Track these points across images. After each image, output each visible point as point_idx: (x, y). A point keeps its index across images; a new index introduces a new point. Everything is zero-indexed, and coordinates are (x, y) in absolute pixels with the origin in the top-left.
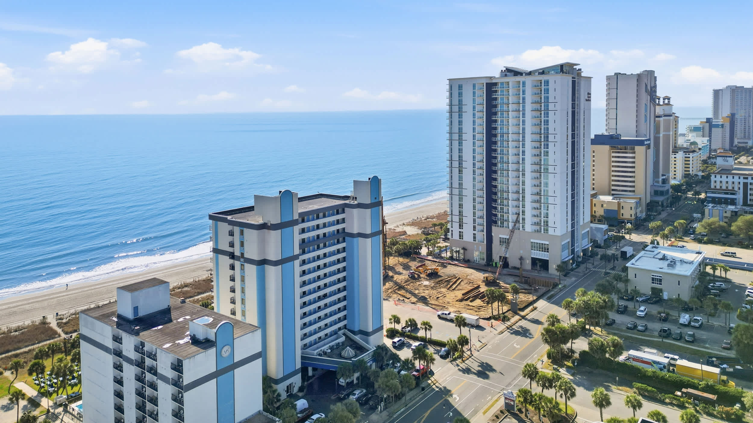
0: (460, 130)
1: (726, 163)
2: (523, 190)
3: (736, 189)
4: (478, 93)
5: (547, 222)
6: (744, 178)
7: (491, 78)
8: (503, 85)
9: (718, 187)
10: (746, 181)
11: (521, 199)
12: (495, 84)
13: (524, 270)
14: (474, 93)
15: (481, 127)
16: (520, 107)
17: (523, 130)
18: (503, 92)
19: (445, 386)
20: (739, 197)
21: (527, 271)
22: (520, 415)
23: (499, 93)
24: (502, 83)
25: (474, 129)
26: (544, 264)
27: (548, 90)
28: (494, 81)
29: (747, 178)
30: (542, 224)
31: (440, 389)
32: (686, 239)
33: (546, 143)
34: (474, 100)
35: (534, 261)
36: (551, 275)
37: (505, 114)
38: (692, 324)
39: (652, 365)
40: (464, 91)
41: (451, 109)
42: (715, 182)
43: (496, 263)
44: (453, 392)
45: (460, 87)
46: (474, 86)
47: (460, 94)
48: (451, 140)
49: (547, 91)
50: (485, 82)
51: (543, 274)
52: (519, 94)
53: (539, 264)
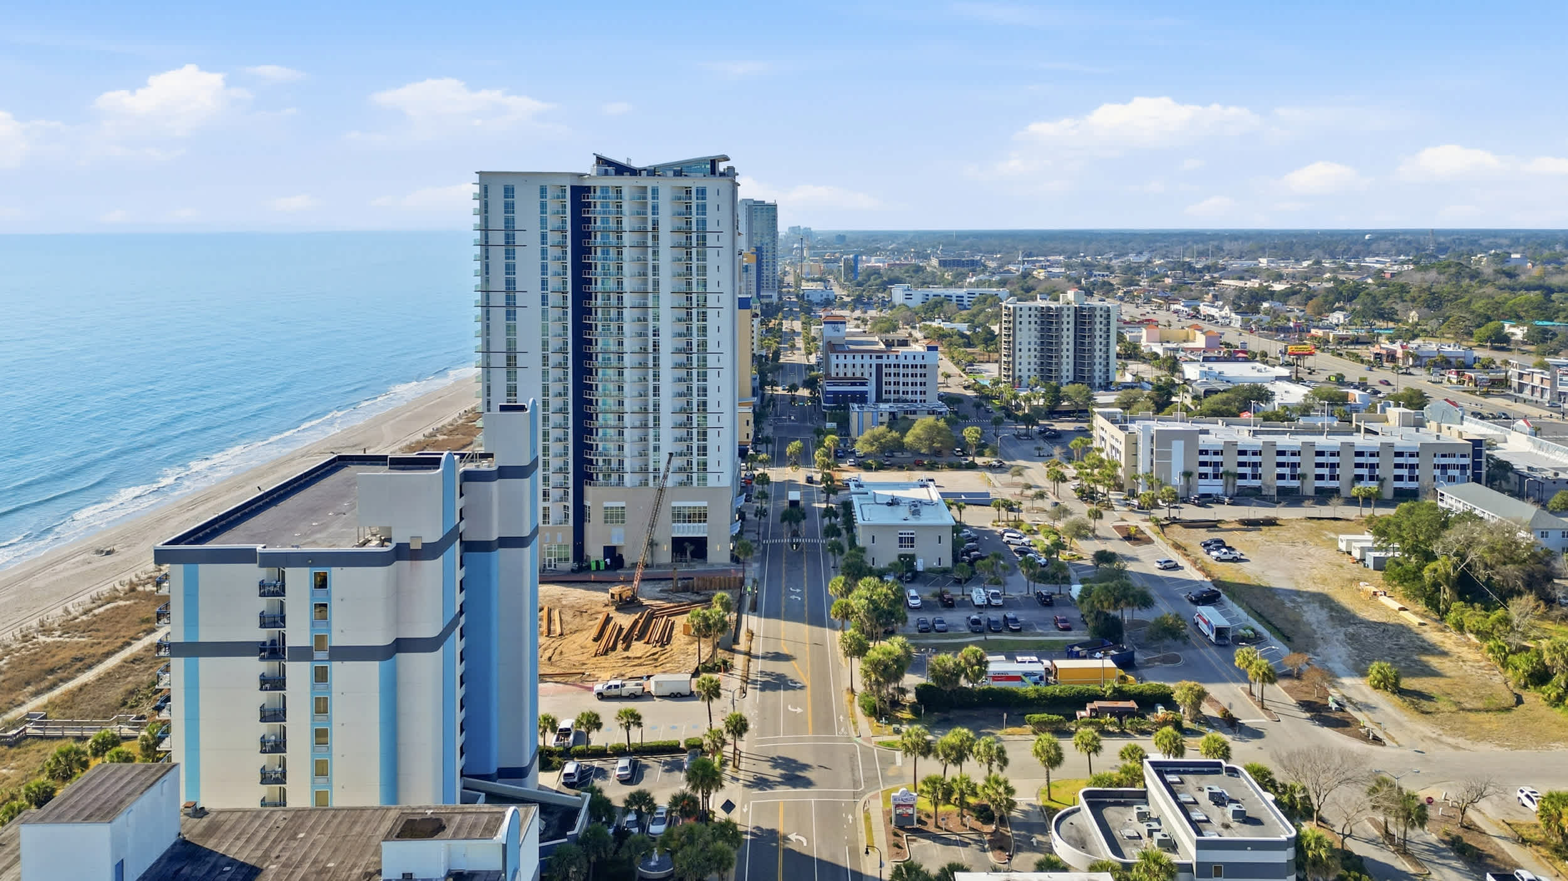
0: (510, 284)
1: (836, 334)
2: (655, 405)
3: (866, 376)
4: (552, 205)
5: (705, 464)
6: (877, 357)
7: (581, 175)
8: (607, 192)
9: (841, 375)
10: (879, 361)
11: (651, 424)
12: (587, 189)
13: (659, 566)
14: (543, 206)
15: (561, 278)
16: (647, 238)
17: (654, 285)
18: (607, 206)
19: (755, 825)
20: (871, 388)
21: (665, 566)
22: (925, 828)
23: (599, 208)
24: (605, 189)
25: (544, 283)
26: (699, 547)
27: (704, 207)
28: (587, 183)
29: (881, 357)
30: (695, 468)
31: (752, 834)
32: (843, 466)
33: (701, 310)
34: (543, 222)
35: (679, 545)
36: (712, 565)
37: (613, 252)
38: (994, 602)
39: (1023, 681)
40: (518, 200)
41: (487, 237)
42: (837, 366)
43: (598, 563)
44: (781, 829)
45: (509, 191)
46: (543, 191)
47: (509, 208)
48: (487, 307)
49: (702, 209)
50: (568, 184)
51: (699, 567)
52: (645, 213)
53: (690, 548)
